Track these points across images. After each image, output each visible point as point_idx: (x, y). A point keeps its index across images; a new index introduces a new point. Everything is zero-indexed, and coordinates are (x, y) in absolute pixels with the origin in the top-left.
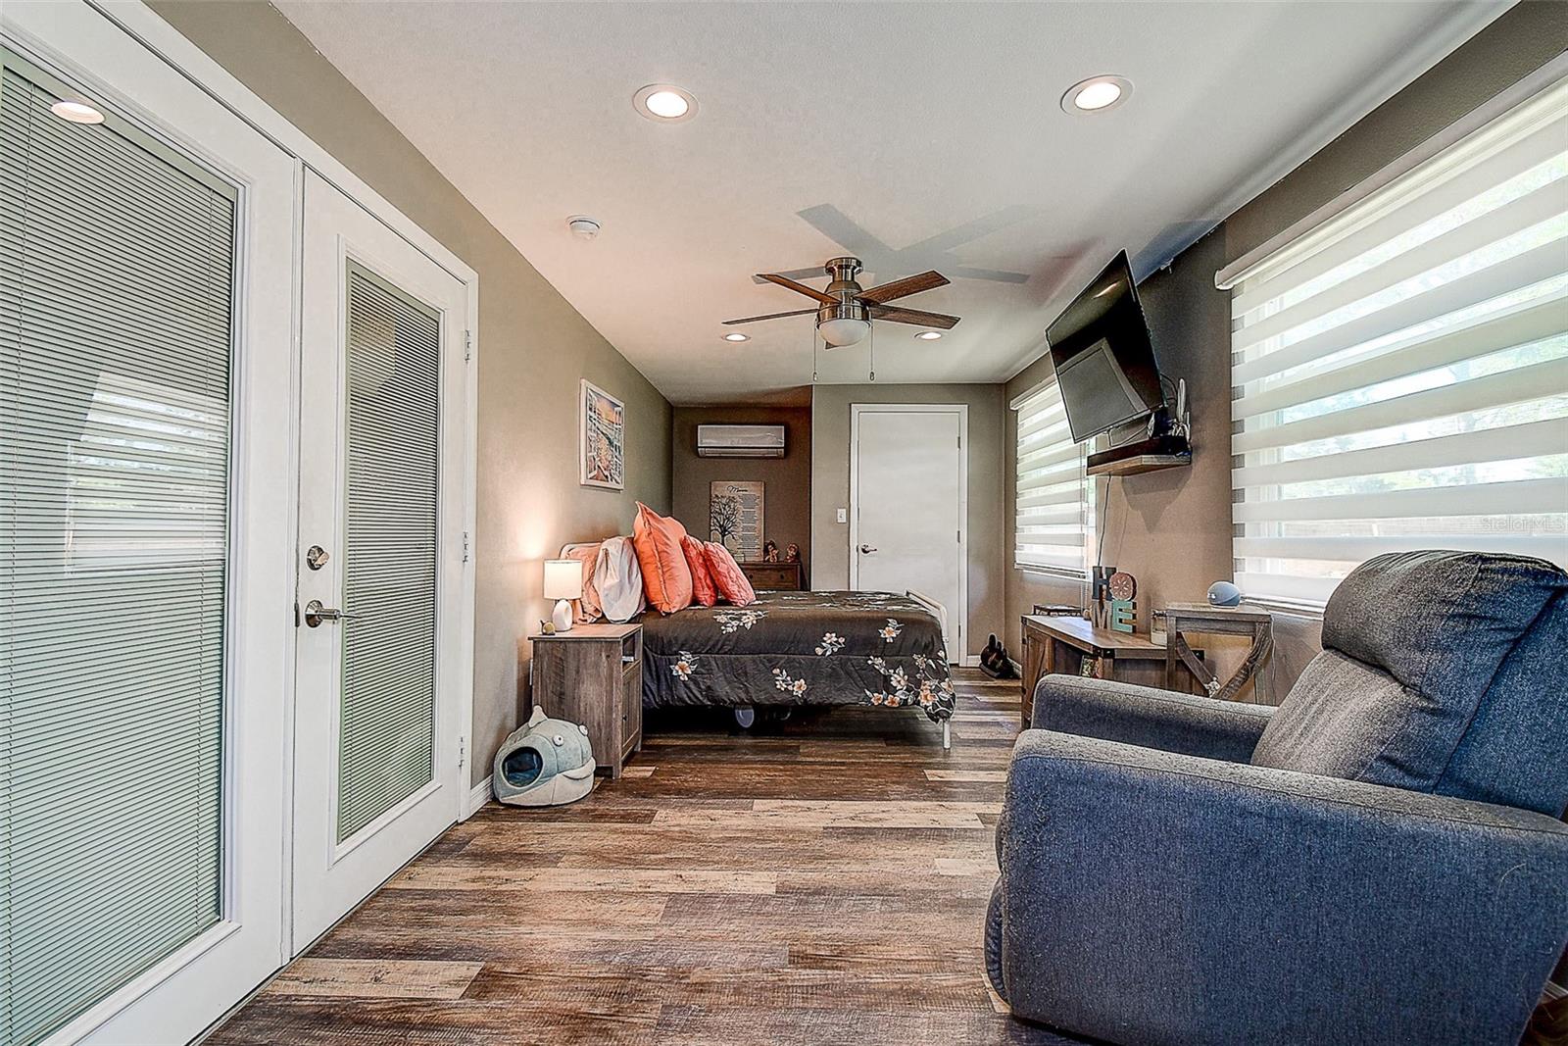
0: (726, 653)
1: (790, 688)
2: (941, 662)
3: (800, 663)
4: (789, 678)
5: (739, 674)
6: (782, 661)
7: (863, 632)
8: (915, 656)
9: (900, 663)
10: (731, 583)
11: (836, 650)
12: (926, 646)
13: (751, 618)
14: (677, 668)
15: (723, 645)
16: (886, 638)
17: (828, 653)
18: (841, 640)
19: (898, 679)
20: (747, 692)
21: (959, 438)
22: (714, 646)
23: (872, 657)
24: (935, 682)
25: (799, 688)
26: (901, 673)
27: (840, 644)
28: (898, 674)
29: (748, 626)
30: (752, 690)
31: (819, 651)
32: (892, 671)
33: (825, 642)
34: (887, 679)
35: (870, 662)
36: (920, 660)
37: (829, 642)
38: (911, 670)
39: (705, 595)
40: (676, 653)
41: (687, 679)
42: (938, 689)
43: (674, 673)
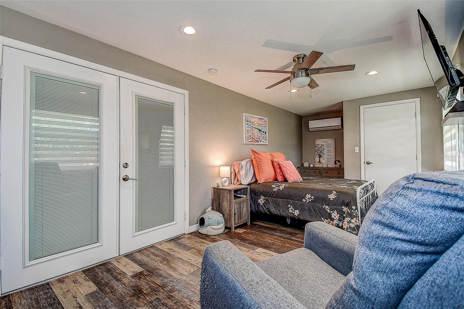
0: (273, 198)
1: (293, 212)
2: (353, 211)
3: (297, 204)
4: (293, 209)
5: (277, 205)
6: (291, 202)
7: (321, 195)
8: (343, 207)
9: (336, 209)
11: (310, 201)
12: (348, 204)
13: (283, 187)
14: (260, 200)
15: (273, 195)
16: (330, 198)
17: (307, 202)
18: (312, 197)
19: (335, 215)
20: (280, 211)
22: (270, 195)
23: (324, 205)
24: (349, 219)
25: (297, 213)
26: (336, 213)
27: (312, 199)
28: (335, 213)
29: (281, 189)
30: (281, 211)
31: (304, 200)
32: (332, 212)
33: (306, 197)
34: (330, 215)
35: (323, 207)
36: (345, 209)
37: (308, 197)
38: (341, 213)
39: (280, 178)
40: (260, 196)
41: (262, 204)
42: (349, 222)
43: (259, 202)
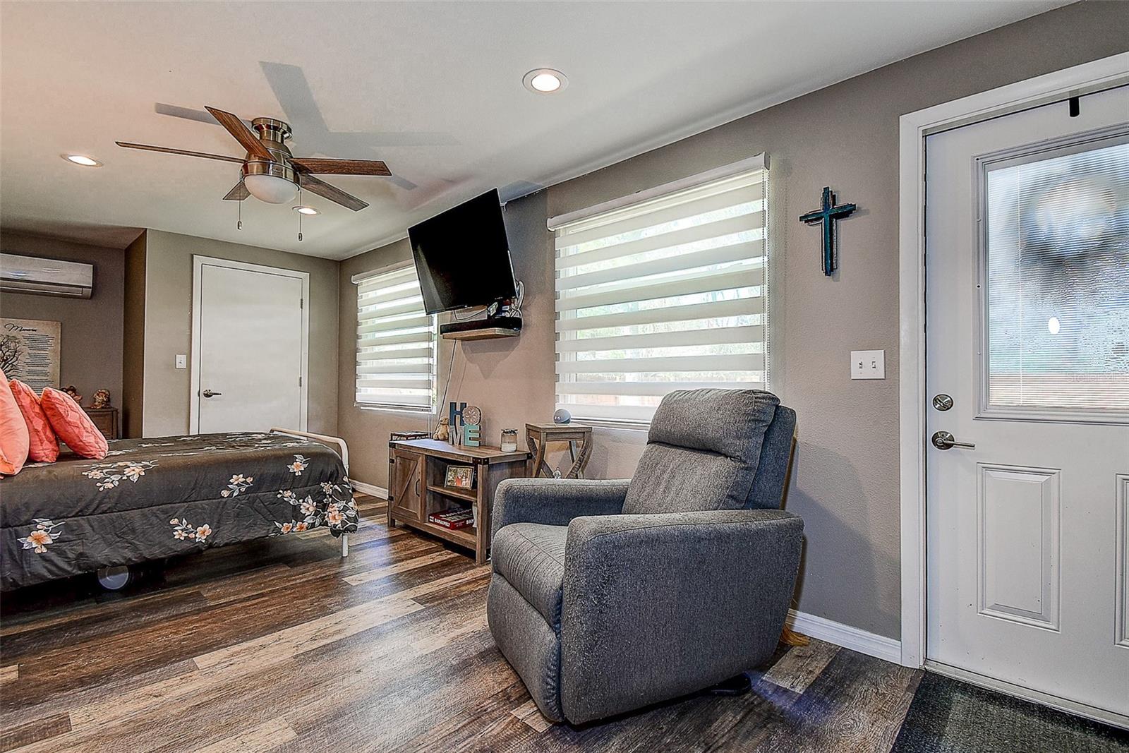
0: (110, 510)
1: (192, 536)
2: (346, 486)
3: (203, 508)
4: (190, 526)
5: (123, 533)
6: (181, 510)
7: (271, 469)
8: (322, 484)
9: (309, 493)
10: (85, 434)
11: (243, 489)
12: (332, 475)
13: (137, 470)
14: (29, 539)
15: (100, 503)
16: (295, 472)
17: (235, 494)
18: (250, 480)
19: (308, 507)
20: (136, 549)
21: (302, 300)
22: (87, 507)
23: (281, 492)
24: (342, 504)
25: (203, 533)
26: (310, 501)
27: (248, 484)
28: (307, 502)
29: (135, 479)
30: (141, 546)
31: (225, 493)
32: (301, 501)
33: (232, 484)
34: (296, 509)
35: (279, 496)
36: (327, 487)
37: (236, 483)
38: (319, 497)
39: (46, 450)
40: (28, 522)
41: (45, 550)
42: (346, 509)
43: (26, 547)
